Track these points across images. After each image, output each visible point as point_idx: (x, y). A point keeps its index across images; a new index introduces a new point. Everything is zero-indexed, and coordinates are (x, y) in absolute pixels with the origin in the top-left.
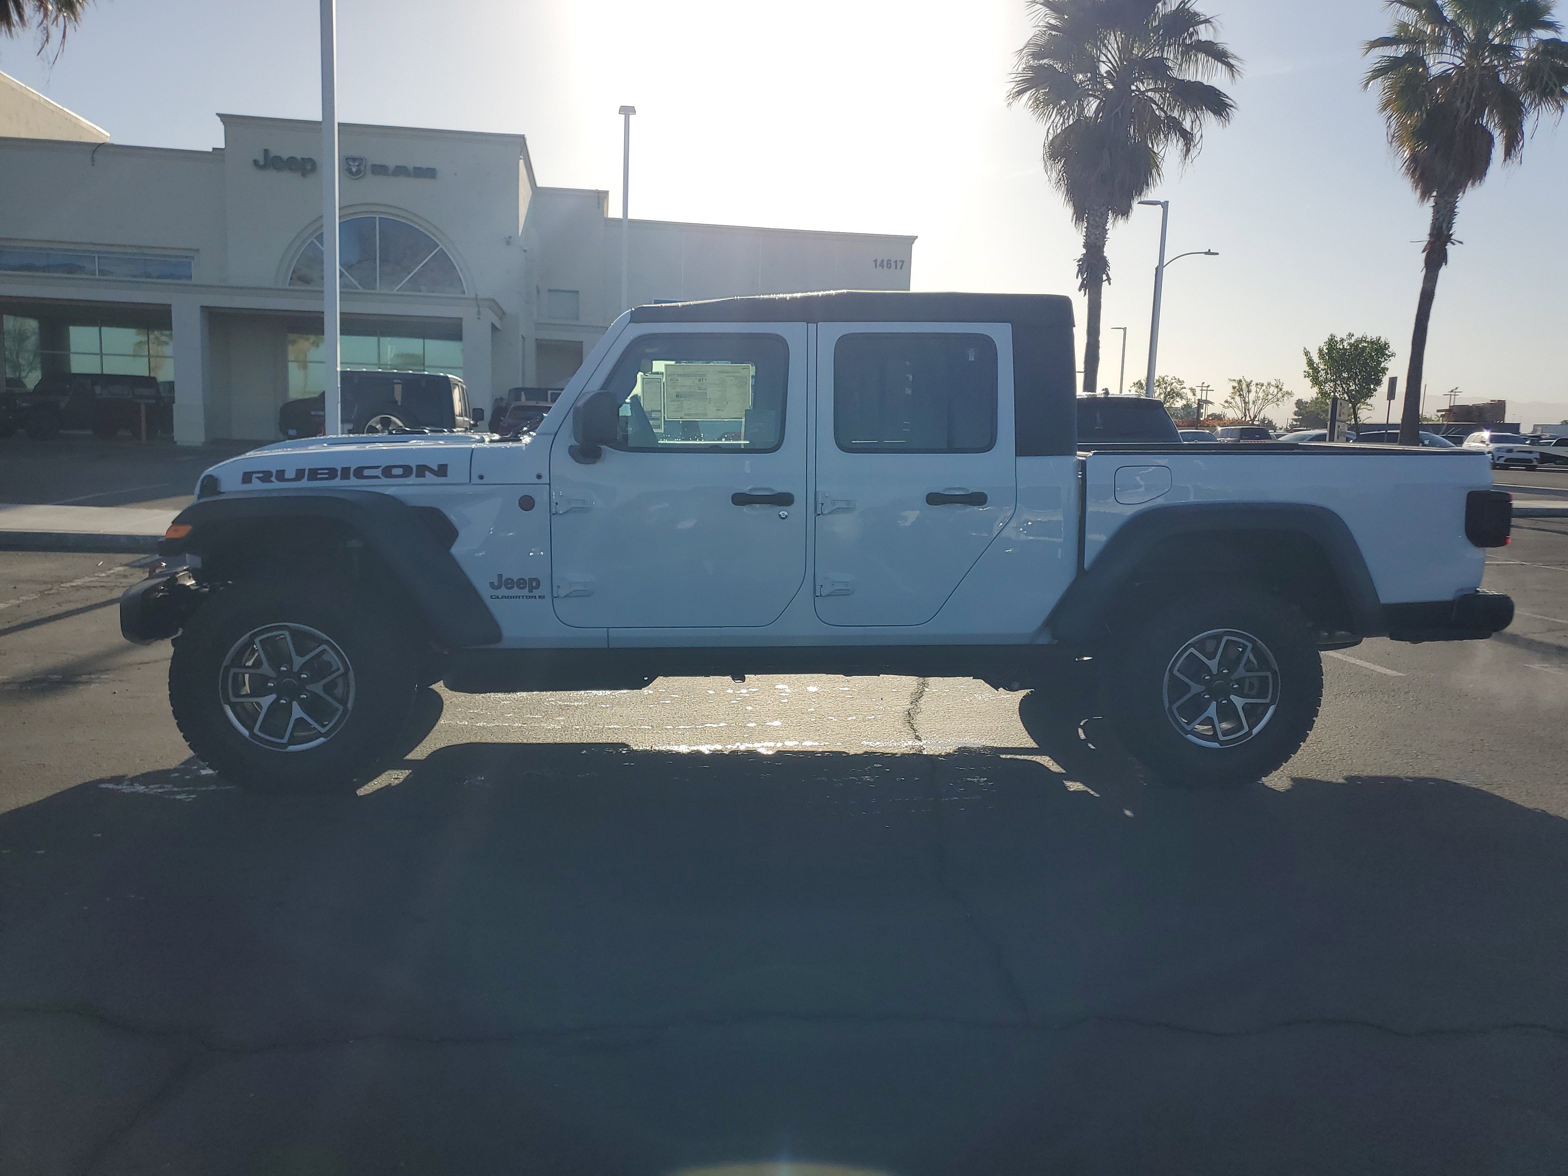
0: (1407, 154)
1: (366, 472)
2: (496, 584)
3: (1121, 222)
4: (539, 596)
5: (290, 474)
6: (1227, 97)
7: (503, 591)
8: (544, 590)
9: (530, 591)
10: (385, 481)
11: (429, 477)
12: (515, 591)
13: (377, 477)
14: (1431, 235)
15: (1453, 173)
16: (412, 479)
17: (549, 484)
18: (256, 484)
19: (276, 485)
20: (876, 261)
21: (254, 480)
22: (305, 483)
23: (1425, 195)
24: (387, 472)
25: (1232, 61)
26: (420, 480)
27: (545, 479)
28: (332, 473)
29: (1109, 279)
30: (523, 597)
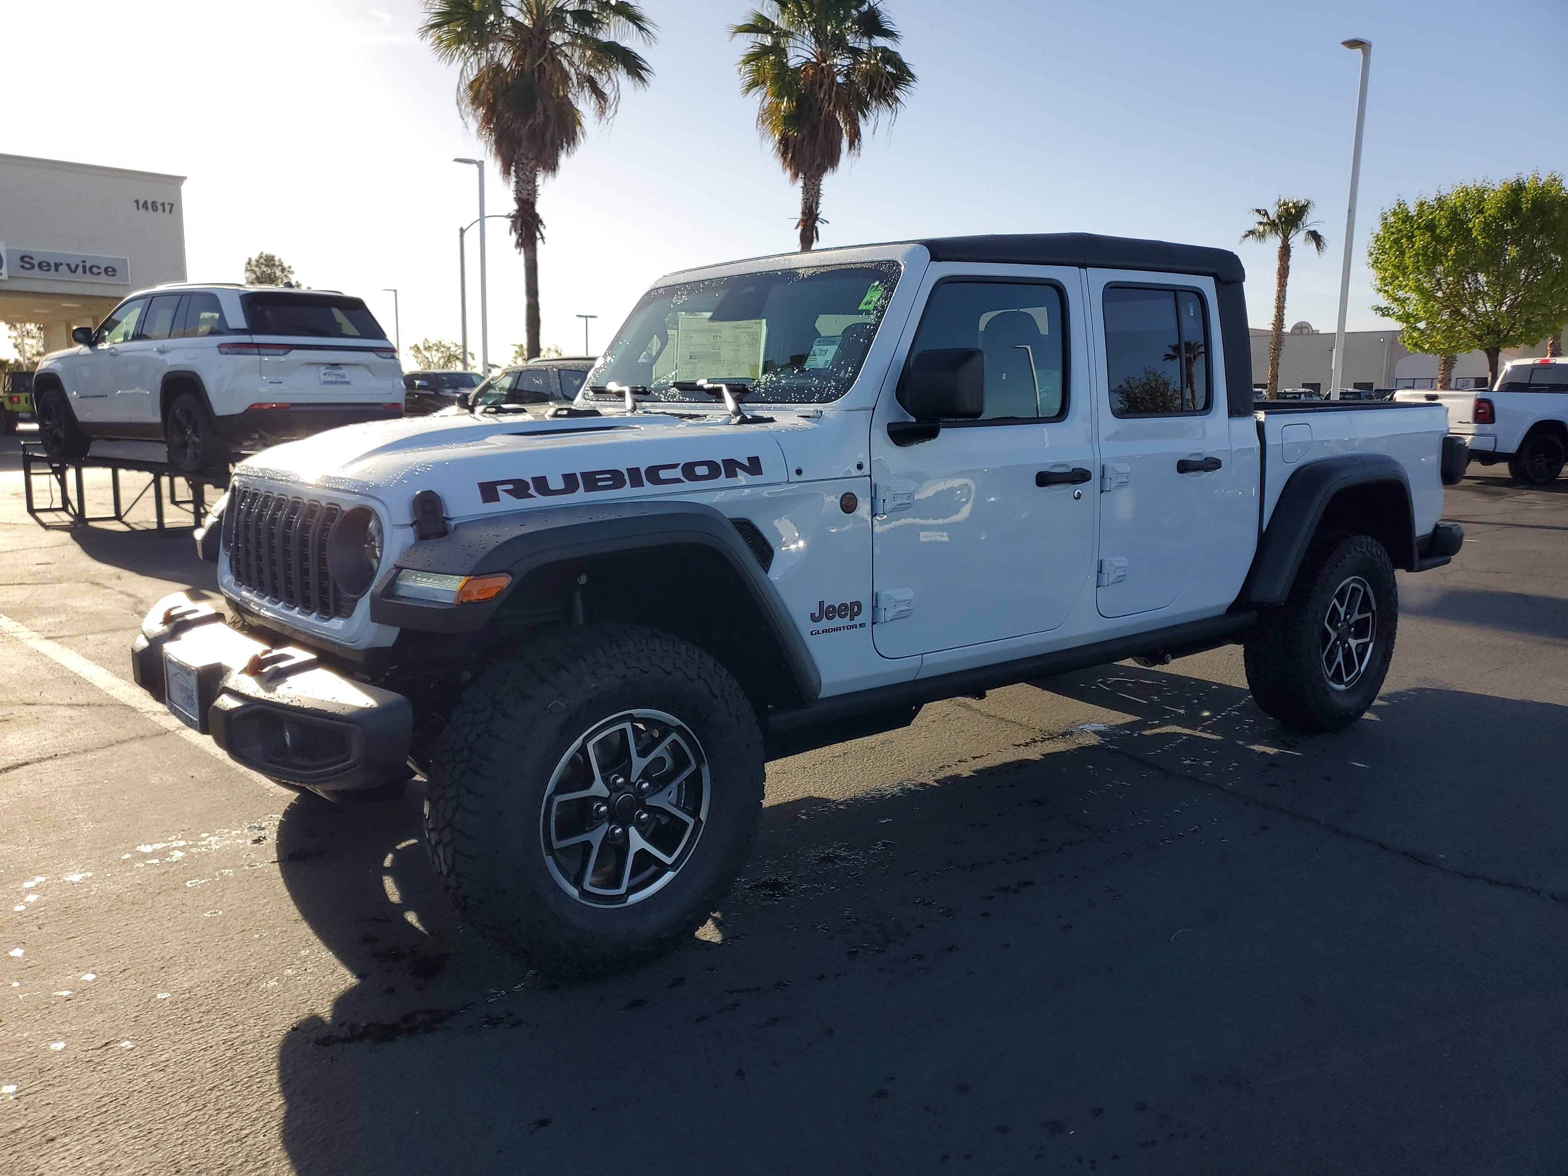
0: (777, 137)
1: (664, 474)
2: (817, 615)
3: (550, 178)
4: (860, 625)
5: (556, 483)
6: (645, 62)
7: (825, 624)
8: (865, 616)
9: (852, 619)
10: (689, 485)
11: (742, 478)
12: (837, 622)
13: (678, 481)
14: (803, 213)
15: (819, 158)
16: (722, 480)
17: (870, 476)
18: (507, 503)
19: (539, 501)
20: (137, 201)
21: (502, 495)
22: (581, 496)
23: (795, 176)
24: (689, 470)
25: (646, 26)
26: (731, 482)
27: (866, 470)
28: (616, 479)
29: (542, 238)
30: (844, 627)
